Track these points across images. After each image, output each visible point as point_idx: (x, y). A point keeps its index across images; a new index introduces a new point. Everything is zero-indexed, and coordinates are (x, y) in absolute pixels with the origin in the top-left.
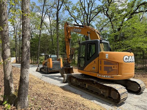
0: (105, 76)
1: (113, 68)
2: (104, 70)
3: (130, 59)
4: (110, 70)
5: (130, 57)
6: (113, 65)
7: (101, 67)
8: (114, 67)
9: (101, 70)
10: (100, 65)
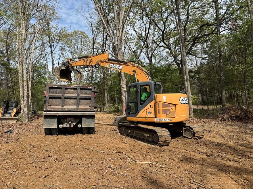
0: (163, 120)
1: (171, 111)
2: (163, 114)
3: (185, 100)
4: (168, 112)
5: (185, 98)
6: (171, 107)
7: (159, 110)
8: (172, 109)
9: (159, 113)
10: (158, 108)
